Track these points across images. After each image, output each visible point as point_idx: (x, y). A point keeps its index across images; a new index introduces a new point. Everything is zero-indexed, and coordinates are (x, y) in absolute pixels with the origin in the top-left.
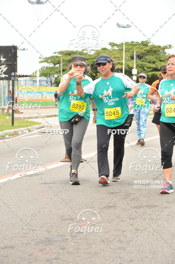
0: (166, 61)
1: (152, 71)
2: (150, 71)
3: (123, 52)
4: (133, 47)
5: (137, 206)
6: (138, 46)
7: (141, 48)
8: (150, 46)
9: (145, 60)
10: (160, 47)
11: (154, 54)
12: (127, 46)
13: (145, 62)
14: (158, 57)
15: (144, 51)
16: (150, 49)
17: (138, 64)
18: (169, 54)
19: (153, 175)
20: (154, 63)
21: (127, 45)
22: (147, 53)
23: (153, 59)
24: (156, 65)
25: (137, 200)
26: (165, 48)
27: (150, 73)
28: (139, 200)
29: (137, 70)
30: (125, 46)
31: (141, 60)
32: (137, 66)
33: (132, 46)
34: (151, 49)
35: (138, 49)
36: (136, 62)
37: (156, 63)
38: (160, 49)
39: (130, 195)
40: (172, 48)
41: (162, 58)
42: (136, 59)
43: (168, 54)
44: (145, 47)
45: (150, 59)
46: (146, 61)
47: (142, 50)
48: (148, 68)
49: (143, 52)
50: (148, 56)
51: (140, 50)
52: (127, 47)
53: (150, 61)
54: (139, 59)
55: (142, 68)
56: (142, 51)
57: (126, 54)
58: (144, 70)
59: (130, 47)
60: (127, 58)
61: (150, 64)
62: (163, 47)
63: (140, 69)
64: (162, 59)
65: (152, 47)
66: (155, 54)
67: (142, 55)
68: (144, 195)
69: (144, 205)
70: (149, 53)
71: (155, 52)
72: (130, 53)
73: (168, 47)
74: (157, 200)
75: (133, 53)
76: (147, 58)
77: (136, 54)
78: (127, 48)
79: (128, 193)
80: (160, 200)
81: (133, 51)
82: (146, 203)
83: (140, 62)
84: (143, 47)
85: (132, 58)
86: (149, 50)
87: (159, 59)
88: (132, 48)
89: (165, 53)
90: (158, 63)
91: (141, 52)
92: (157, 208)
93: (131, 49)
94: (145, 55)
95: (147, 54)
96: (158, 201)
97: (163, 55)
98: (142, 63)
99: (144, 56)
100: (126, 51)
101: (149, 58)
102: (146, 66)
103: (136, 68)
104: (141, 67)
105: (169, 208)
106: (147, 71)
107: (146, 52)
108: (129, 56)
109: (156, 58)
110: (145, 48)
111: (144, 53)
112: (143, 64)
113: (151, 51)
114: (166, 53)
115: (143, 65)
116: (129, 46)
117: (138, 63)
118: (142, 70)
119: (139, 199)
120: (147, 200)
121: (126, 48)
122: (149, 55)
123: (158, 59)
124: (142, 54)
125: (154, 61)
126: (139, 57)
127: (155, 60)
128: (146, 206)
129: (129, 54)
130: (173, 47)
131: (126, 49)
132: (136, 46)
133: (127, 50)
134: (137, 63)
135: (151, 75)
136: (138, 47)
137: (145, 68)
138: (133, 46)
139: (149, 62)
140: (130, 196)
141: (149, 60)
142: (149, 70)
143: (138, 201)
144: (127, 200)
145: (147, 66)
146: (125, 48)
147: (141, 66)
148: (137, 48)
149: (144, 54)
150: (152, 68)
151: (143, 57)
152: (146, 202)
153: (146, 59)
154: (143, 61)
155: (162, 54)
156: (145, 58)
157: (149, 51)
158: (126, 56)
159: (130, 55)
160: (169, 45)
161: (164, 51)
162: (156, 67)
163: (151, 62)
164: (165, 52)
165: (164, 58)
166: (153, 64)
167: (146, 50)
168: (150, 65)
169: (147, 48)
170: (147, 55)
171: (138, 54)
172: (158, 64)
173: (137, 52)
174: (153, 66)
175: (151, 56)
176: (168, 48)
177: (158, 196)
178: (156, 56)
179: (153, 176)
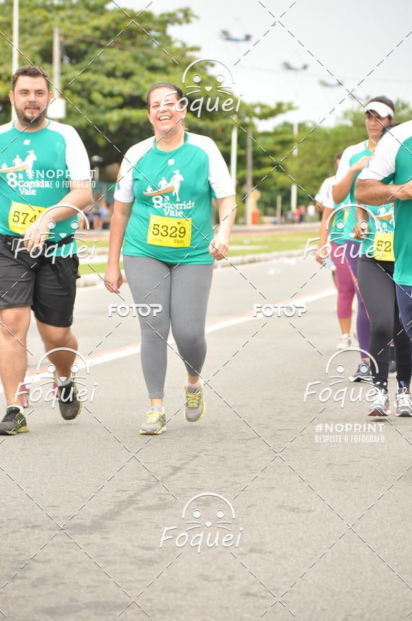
0: (170, 69)
1: (121, 107)
2: (111, 109)
3: (11, 33)
4: (50, 16)
5: (53, 605)
6: (69, 13)
7: (81, 22)
8: (112, 12)
9: (93, 67)
10: (147, 16)
11: (128, 42)
12: (25, 10)
13: (95, 72)
14: (144, 53)
15: (89, 32)
16: (113, 26)
17: (68, 81)
18: (184, 45)
19: (118, 491)
20: (127, 75)
21: (28, 6)
22: (101, 38)
23: (124, 62)
24: (134, 86)
25: (56, 585)
26: (169, 19)
27: (115, 116)
28: (63, 583)
29: (67, 104)
30: (20, 13)
31: (79, 66)
32: (66, 87)
33: (44, 13)
34: (117, 24)
35: (67, 24)
36: (62, 73)
37: (135, 78)
38: (150, 25)
39: (31, 566)
40: (193, 19)
41: (157, 57)
42: (62, 60)
43: (178, 45)
44: (93, 15)
45: (112, 61)
46: (99, 67)
47: (84, 27)
48: (105, 96)
49: (86, 36)
50: (108, 50)
51: (77, 27)
52: (28, 16)
53: (114, 69)
54: (71, 62)
55: (84, 94)
56: (82, 31)
57: (22, 42)
58: (91, 102)
59: (39, 15)
60: (27, 57)
61: (112, 80)
62: (162, 15)
63: (77, 99)
64: (158, 62)
65: (122, 15)
66: (133, 45)
67: (83, 47)
68: (81, 566)
69: (80, 604)
70: (108, 39)
71: (131, 34)
72: (37, 39)
73: (180, 15)
74: (130, 581)
75: (48, 38)
76: (102, 58)
77: (61, 44)
78: (26, 21)
79: (22, 558)
80: (142, 580)
81: (51, 33)
82: (88, 595)
83: (75, 73)
84: (87, 16)
85: (47, 56)
86: (109, 28)
87: (147, 63)
88: (46, 20)
89: (167, 40)
90: (142, 76)
91: (79, 36)
92: (129, 612)
93: (42, 23)
94: (94, 46)
95: (103, 42)
96: (135, 584)
97: (160, 47)
98: (85, 77)
99: (90, 50)
100: (22, 31)
101: (110, 57)
102: (97, 87)
103: (62, 96)
104: (78, 93)
105: (174, 611)
106: (102, 108)
107: (98, 34)
108: (36, 48)
109: (135, 59)
110: (92, 19)
111: (89, 39)
112: (88, 81)
113: (116, 31)
114: (173, 38)
115: (88, 86)
116: (36, 12)
117: (70, 76)
118: (84, 102)
119: (63, 578)
120: (92, 584)
121: (22, 17)
122: (110, 47)
123: (142, 63)
124: (83, 41)
125: (128, 70)
126: (74, 54)
127: (131, 65)
128: (88, 606)
129: (36, 43)
130: (197, 18)
131: (23, 21)
132: (62, 14)
133: (27, 25)
134: (64, 77)
135: (118, 122)
136: (70, 17)
137: (96, 97)
138: (50, 11)
139: (111, 74)
140: (29, 569)
141: (110, 66)
142: (110, 102)
143: (61, 587)
144: (18, 582)
145: (103, 87)
146: (20, 21)
147: (79, 87)
148: (62, 20)
149: (90, 44)
150: (120, 95)
151: (86, 53)
152: (90, 589)
153: (98, 62)
154: (86, 71)
155: (155, 45)
156: (93, 56)
157: (111, 34)
158: (24, 48)
159: (37, 45)
160: (181, 10)
161: (164, 32)
162: (137, 93)
163: (118, 73)
164: (168, 38)
165: (165, 60)
166: (123, 80)
167: (96, 29)
168: (113, 85)
169: (102, 21)
170: (101, 46)
171: (70, 42)
172: (142, 82)
173: (65, 36)
174: (126, 88)
175: (115, 51)
176: (180, 23)
177: (133, 567)
178: (135, 50)
179: (119, 494)
